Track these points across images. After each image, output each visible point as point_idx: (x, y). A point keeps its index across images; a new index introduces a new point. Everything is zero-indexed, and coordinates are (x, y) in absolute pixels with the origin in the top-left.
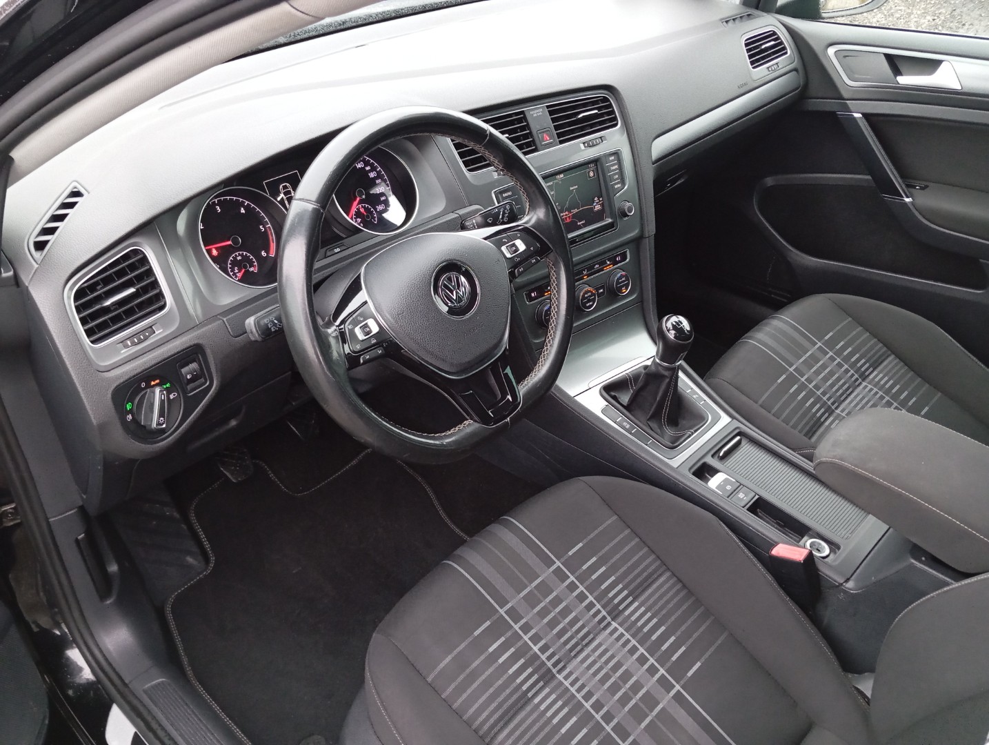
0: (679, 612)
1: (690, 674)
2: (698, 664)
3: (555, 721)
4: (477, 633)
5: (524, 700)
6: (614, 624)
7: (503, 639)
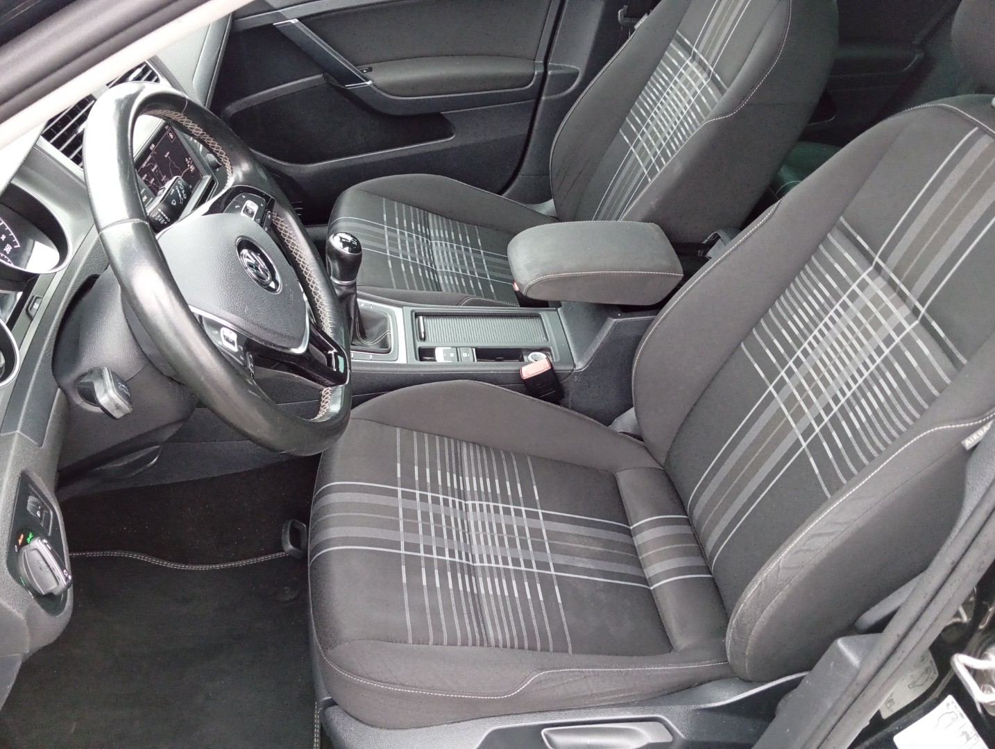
0: (494, 463)
1: (537, 498)
2: (535, 487)
3: (506, 593)
4: (404, 580)
5: (476, 597)
6: (470, 503)
7: (423, 570)
